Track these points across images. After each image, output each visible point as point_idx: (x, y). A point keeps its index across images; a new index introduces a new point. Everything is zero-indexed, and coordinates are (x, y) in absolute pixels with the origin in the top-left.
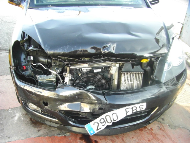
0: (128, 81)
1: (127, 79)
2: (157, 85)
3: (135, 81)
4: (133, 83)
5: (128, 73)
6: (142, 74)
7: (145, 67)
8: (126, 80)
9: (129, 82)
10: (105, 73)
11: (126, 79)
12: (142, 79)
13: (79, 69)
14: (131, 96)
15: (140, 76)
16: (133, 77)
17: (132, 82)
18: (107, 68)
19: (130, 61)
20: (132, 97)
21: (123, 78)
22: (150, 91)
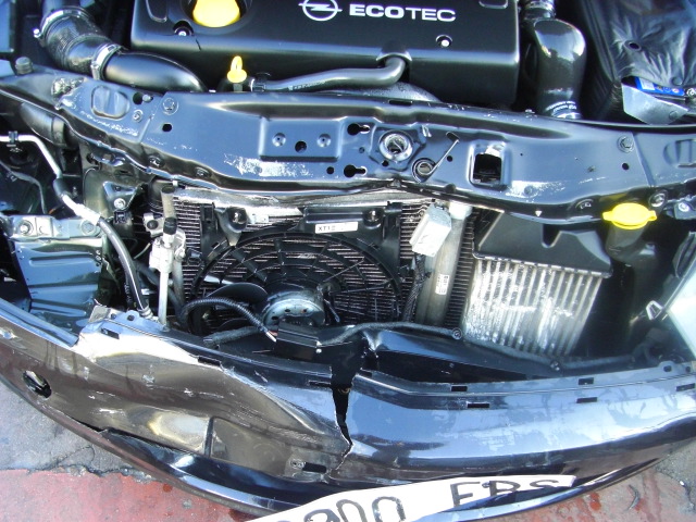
0: (509, 298)
1: (506, 292)
2: (667, 369)
3: (548, 304)
4: (537, 312)
5: (512, 266)
6: (595, 279)
7: (623, 250)
8: (496, 295)
9: (512, 303)
10: (381, 239)
11: (498, 289)
12: (593, 299)
13: (231, 212)
14: (499, 426)
15: (582, 288)
16: (542, 283)
17: (531, 303)
18: (393, 217)
19: (539, 213)
20: (498, 432)
21: (483, 282)
22: (618, 405)
